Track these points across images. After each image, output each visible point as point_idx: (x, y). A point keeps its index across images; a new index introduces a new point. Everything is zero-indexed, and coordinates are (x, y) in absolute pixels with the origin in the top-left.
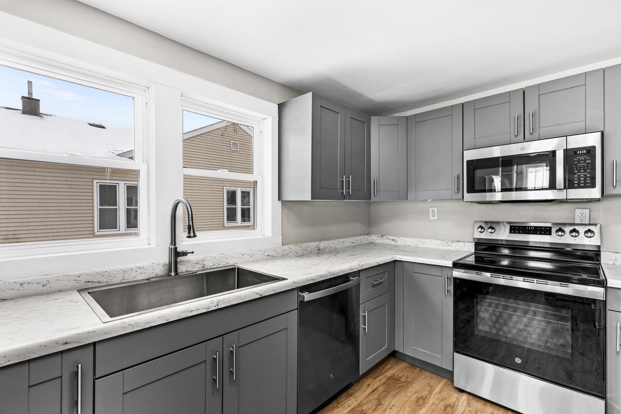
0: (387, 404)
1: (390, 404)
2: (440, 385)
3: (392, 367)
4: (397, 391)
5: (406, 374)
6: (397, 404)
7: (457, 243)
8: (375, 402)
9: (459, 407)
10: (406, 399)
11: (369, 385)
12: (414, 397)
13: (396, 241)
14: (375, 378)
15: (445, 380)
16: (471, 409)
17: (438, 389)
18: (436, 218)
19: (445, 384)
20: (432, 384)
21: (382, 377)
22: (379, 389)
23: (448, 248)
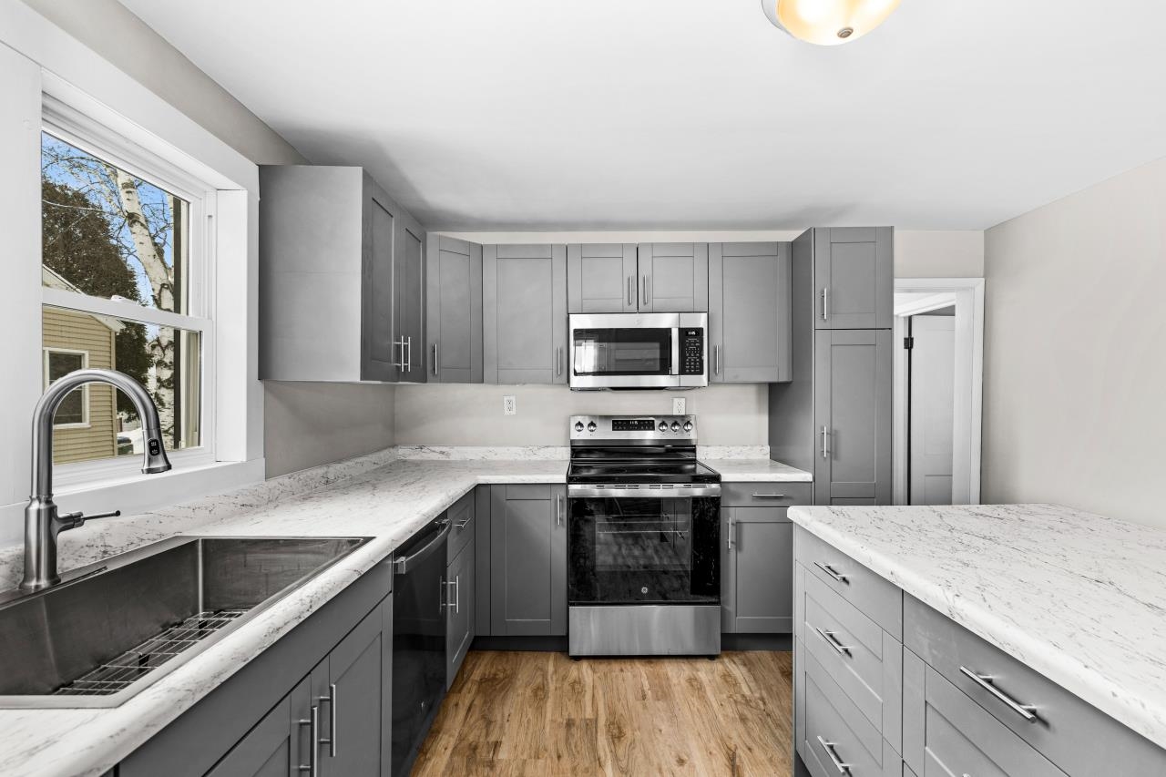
0: (499, 718)
1: (503, 716)
2: (550, 663)
3: (474, 665)
4: (502, 694)
5: (500, 668)
6: (512, 711)
7: (546, 449)
8: (481, 723)
9: (586, 679)
10: (520, 699)
11: (457, 705)
12: (529, 692)
13: (448, 455)
14: (460, 691)
15: (553, 654)
16: (599, 674)
17: (551, 669)
18: (513, 412)
19: (555, 659)
20: (540, 665)
21: (469, 685)
22: (475, 703)
23: (534, 458)
